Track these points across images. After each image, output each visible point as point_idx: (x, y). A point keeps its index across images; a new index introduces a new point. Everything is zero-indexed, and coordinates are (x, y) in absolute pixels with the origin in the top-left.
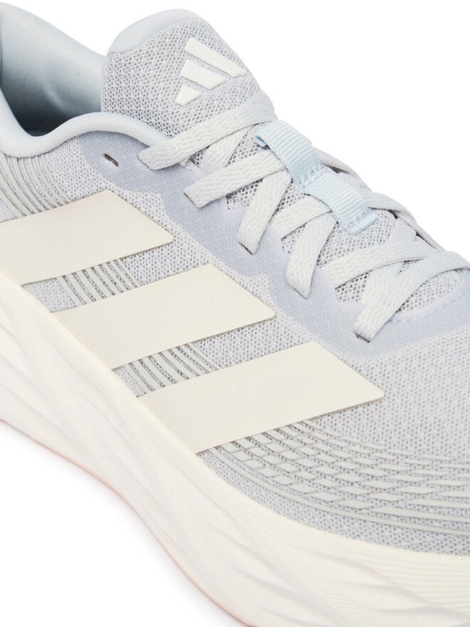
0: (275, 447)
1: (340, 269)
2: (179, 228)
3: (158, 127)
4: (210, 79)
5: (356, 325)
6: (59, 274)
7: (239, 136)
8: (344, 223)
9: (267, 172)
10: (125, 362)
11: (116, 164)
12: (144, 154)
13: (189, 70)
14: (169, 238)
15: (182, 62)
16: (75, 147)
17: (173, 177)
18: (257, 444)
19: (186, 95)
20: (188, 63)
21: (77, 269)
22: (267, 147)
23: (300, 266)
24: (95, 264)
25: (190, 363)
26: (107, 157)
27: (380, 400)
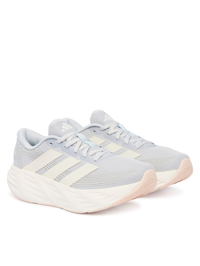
0: (83, 180)
1: (91, 153)
2: (64, 152)
3: (59, 136)
4: (67, 128)
5: (94, 159)
6: (42, 167)
7: (73, 136)
8: (91, 147)
9: (78, 140)
10: (56, 177)
11: (52, 144)
12: (57, 141)
13: (63, 127)
14: (62, 154)
15: (62, 126)
16: (44, 143)
17: (62, 144)
18: (80, 181)
19: (63, 131)
20: (63, 126)
21: (46, 165)
22: (78, 137)
23: (84, 153)
24: (49, 163)
25: (67, 173)
26: (51, 143)
27: (99, 168)
